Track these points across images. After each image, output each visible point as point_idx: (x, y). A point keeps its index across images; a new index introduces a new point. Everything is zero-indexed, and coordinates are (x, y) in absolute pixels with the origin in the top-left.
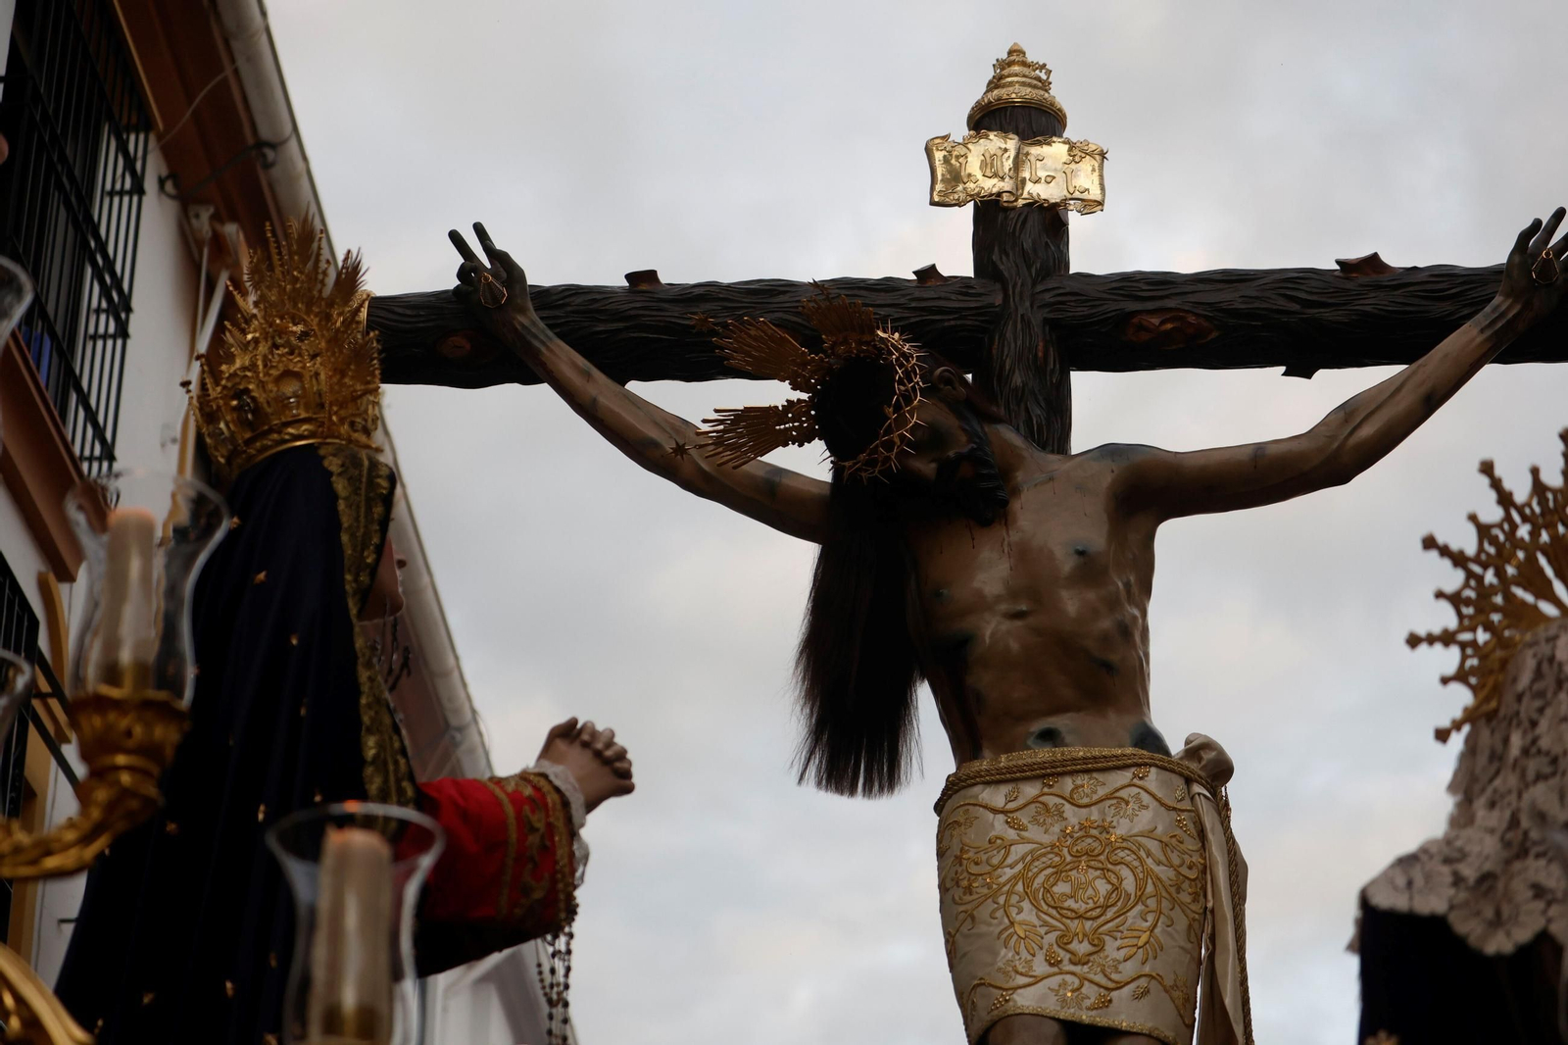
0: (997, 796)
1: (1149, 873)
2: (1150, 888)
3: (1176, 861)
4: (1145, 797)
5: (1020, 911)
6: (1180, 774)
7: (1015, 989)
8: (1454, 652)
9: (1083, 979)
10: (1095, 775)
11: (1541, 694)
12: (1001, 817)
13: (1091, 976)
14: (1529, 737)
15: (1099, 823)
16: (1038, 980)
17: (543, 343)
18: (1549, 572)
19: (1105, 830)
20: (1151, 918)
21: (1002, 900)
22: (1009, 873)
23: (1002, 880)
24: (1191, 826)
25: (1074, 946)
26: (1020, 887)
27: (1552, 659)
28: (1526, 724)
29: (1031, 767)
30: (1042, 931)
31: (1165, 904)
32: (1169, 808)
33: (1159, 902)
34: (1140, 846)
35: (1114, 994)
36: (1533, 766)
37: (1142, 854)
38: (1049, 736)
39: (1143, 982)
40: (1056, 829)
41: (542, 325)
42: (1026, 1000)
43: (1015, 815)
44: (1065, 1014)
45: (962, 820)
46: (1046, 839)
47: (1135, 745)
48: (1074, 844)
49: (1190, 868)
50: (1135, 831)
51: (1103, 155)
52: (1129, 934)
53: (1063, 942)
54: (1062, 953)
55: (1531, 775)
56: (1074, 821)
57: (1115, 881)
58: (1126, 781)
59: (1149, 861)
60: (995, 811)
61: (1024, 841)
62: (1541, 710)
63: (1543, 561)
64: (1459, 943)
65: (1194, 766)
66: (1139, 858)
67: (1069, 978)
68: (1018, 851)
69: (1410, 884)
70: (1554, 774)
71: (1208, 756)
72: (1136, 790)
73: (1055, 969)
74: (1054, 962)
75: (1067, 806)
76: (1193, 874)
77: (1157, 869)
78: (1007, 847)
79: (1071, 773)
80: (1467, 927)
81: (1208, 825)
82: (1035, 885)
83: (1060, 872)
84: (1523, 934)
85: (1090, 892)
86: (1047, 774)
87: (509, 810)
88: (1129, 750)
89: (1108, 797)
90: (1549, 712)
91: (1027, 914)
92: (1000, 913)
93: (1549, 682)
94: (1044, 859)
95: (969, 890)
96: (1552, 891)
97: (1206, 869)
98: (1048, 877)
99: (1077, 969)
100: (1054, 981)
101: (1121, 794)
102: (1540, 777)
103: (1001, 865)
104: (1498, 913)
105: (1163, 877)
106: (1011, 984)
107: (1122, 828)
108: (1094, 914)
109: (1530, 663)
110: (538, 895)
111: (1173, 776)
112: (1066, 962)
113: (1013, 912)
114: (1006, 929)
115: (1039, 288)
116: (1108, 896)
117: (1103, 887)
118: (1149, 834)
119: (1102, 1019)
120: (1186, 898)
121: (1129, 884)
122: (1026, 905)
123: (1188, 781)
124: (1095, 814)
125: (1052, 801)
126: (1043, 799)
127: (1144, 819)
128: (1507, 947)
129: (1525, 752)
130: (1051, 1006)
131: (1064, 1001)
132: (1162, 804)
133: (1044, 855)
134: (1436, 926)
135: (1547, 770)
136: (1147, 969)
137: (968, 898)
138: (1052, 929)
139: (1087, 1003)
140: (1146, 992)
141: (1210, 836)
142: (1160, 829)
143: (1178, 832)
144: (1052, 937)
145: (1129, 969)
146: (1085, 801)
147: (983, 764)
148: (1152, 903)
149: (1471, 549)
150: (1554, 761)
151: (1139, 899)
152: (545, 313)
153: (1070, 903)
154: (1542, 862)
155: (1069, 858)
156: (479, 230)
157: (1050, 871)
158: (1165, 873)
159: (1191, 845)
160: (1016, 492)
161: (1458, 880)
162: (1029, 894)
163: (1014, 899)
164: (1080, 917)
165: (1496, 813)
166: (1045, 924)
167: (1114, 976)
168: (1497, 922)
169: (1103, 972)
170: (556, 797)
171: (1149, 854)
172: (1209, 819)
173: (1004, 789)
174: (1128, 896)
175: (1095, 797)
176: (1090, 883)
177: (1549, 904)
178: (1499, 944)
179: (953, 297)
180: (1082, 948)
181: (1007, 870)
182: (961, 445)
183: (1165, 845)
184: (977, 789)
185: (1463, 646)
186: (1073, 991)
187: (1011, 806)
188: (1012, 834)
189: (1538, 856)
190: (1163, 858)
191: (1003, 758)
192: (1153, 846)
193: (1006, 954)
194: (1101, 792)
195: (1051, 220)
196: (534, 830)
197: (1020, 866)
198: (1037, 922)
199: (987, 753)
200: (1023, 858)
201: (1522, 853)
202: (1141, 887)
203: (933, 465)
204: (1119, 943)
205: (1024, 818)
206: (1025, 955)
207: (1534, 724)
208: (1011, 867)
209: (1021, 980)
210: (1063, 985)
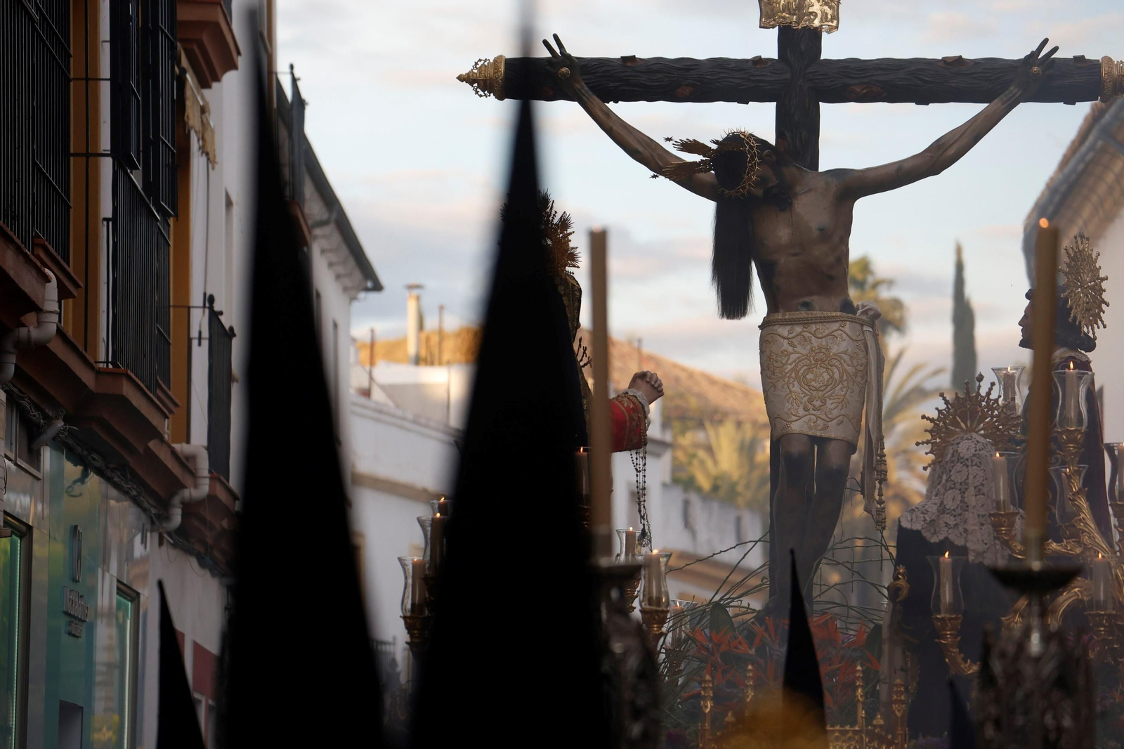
0: (784, 331)
1: (845, 370)
2: (845, 377)
3: (855, 364)
4: (844, 336)
5: (794, 386)
6: (859, 323)
7: (791, 422)
8: (930, 445)
9: (818, 417)
10: (825, 324)
11: (953, 462)
12: (786, 341)
13: (821, 416)
14: (949, 475)
15: (826, 346)
16: (800, 418)
17: (588, 98)
18: (960, 421)
19: (827, 349)
20: (844, 390)
21: (786, 380)
22: (789, 367)
23: (787, 371)
24: (862, 346)
25: (815, 403)
26: (793, 375)
27: (957, 451)
28: (948, 472)
29: (799, 319)
30: (802, 396)
31: (851, 383)
32: (854, 340)
33: (848, 383)
34: (841, 357)
35: (829, 423)
36: (949, 484)
37: (842, 361)
38: (807, 306)
39: (841, 418)
40: (808, 347)
41: (586, 88)
42: (796, 427)
43: (793, 340)
44: (810, 433)
45: (770, 340)
46: (805, 352)
47: (841, 311)
48: (815, 355)
49: (861, 366)
50: (840, 351)
52: (835, 397)
53: (810, 401)
54: (810, 406)
55: (948, 488)
56: (815, 345)
57: (831, 374)
58: (836, 328)
59: (845, 365)
60: (784, 338)
61: (796, 352)
62: (952, 467)
63: (958, 418)
64: (923, 539)
65: (864, 317)
66: (841, 363)
67: (812, 417)
68: (793, 357)
69: (912, 520)
70: (954, 488)
71: (871, 313)
72: (840, 332)
73: (807, 413)
74: (806, 409)
75: (813, 337)
76: (862, 368)
77: (848, 368)
78: (789, 356)
79: (815, 323)
80: (926, 534)
81: (869, 345)
82: (800, 374)
83: (809, 369)
84: (941, 537)
85: (821, 378)
86: (805, 322)
87: (626, 414)
88: (838, 314)
89: (830, 334)
90: (954, 467)
91: (796, 388)
92: (785, 386)
93: (955, 459)
94: (803, 362)
95: (773, 373)
96: (950, 525)
97: (867, 364)
98: (805, 370)
99: (815, 413)
100: (806, 419)
101: (835, 333)
102: (951, 488)
103: (786, 364)
104: (935, 531)
105: (850, 371)
106: (790, 420)
107: (835, 350)
108: (822, 388)
109: (951, 451)
110: (635, 441)
111: (856, 324)
112: (811, 409)
113: (791, 385)
114: (788, 394)
115: (808, 71)
116: (829, 379)
117: (826, 376)
118: (845, 352)
119: (824, 435)
120: (858, 379)
121: (837, 376)
122: (796, 383)
123: (862, 325)
124: (824, 342)
125: (807, 335)
126: (803, 333)
127: (844, 346)
128: (937, 541)
129: (947, 481)
130: (806, 430)
131: (810, 428)
132: (851, 339)
133: (803, 360)
134: (918, 532)
135: (953, 486)
136: (843, 412)
137: (772, 376)
138: (807, 395)
139: (819, 428)
140: (842, 422)
141: (870, 350)
142: (850, 350)
143: (857, 350)
144: (806, 399)
145: (835, 412)
146: (820, 336)
147: (779, 316)
148: (845, 383)
149: (936, 416)
150: (954, 484)
151: (841, 382)
152: (585, 77)
153: (813, 383)
154: (949, 516)
155: (813, 362)
157: (805, 367)
158: (850, 369)
159: (862, 355)
160: (795, 195)
161: (925, 520)
162: (797, 378)
163: (791, 380)
164: (817, 390)
165: (937, 498)
166: (804, 393)
167: (830, 416)
168: (935, 533)
169: (825, 414)
170: (640, 405)
171: (845, 362)
172: (870, 343)
173: (788, 328)
174: (836, 380)
175: (824, 334)
176: (821, 374)
177: (949, 529)
178: (934, 540)
179: (769, 74)
180: (817, 403)
181: (789, 366)
182: (774, 181)
183: (851, 357)
184: (777, 327)
185: (932, 444)
186: (814, 423)
187: (790, 336)
188: (790, 349)
189: (947, 514)
190: (850, 363)
191: (787, 313)
192: (846, 357)
193: (788, 405)
194: (827, 332)
195: (815, 36)
196: (634, 420)
197: (794, 364)
198: (800, 392)
199: (781, 311)
200: (795, 361)
201: (943, 513)
202: (841, 377)
203: (762, 191)
204: (831, 401)
205: (795, 341)
206: (795, 406)
207: (950, 471)
208: (790, 364)
209: (794, 418)
210: (810, 420)
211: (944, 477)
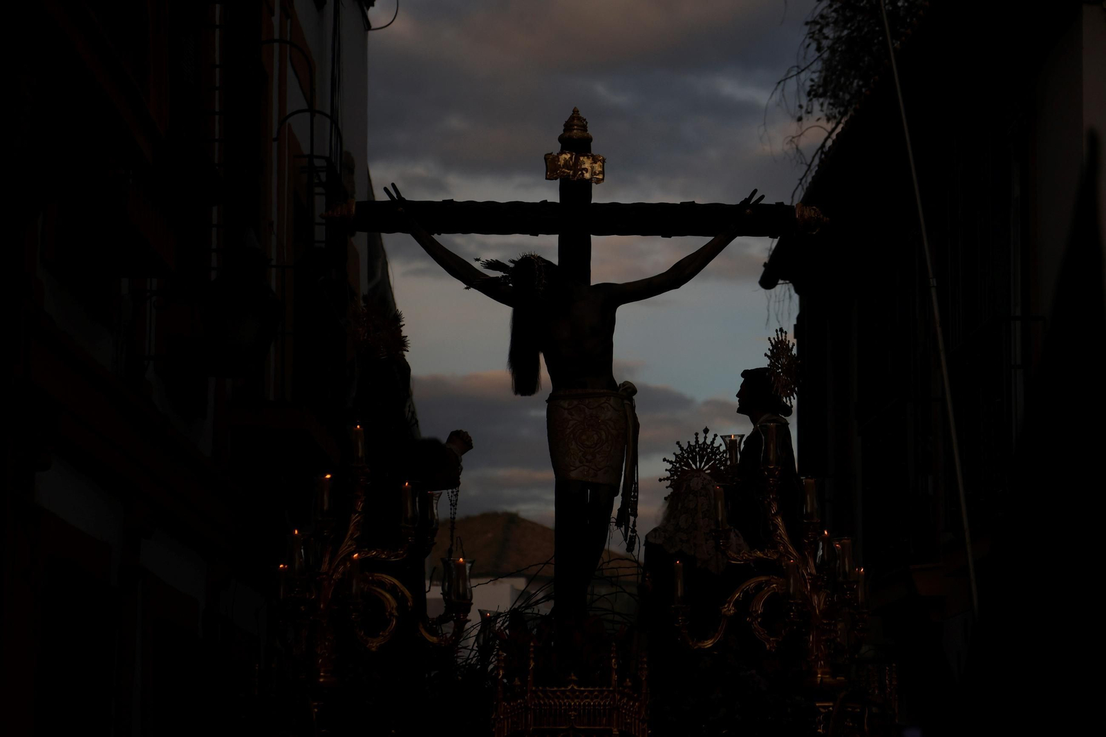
0: (565, 404)
1: (610, 433)
2: (610, 438)
3: (618, 428)
4: (609, 407)
5: (572, 445)
6: (620, 398)
7: (570, 471)
9: (589, 468)
10: (595, 398)
12: (566, 411)
13: (592, 467)
15: (596, 415)
16: (577, 468)
19: (597, 417)
20: (610, 447)
21: (566, 440)
22: (568, 431)
23: (566, 433)
25: (587, 457)
26: (572, 436)
27: (689, 485)
28: (683, 501)
29: (576, 395)
30: (578, 452)
31: (614, 442)
34: (607, 423)
35: (598, 472)
36: (683, 510)
37: (608, 426)
38: (582, 385)
39: (607, 468)
40: (583, 416)
42: (573, 475)
43: (571, 410)
44: (584, 479)
46: (580, 419)
47: (608, 387)
48: (588, 422)
49: (622, 429)
50: (606, 418)
51: (603, 161)
52: (603, 453)
53: (584, 455)
54: (584, 459)
55: (682, 513)
56: (588, 414)
57: (600, 435)
59: (610, 428)
60: (565, 409)
61: (573, 420)
63: (690, 461)
65: (624, 394)
67: (585, 467)
68: (571, 423)
69: (656, 536)
70: (687, 513)
71: (629, 390)
72: (607, 404)
73: (582, 464)
74: (581, 462)
75: (586, 408)
76: (622, 431)
77: (612, 431)
78: (568, 422)
79: (588, 398)
81: (628, 413)
82: (576, 436)
83: (583, 432)
85: (592, 439)
86: (581, 397)
88: (605, 391)
89: (599, 406)
91: (574, 446)
92: (566, 445)
94: (579, 427)
95: (557, 434)
97: (627, 428)
98: (580, 433)
99: (587, 464)
100: (581, 469)
101: (603, 405)
102: (684, 513)
103: (566, 428)
104: (672, 544)
105: (613, 434)
106: (569, 469)
107: (602, 417)
109: (685, 485)
111: (618, 399)
112: (585, 462)
113: (570, 444)
114: (567, 450)
117: (596, 437)
118: (610, 419)
119: (595, 481)
120: (620, 439)
121: (604, 437)
122: (573, 443)
123: (623, 399)
124: (594, 412)
125: (582, 406)
126: (579, 406)
127: (609, 414)
129: (682, 507)
130: (581, 477)
131: (584, 476)
132: (614, 409)
133: (579, 425)
135: (686, 511)
136: (608, 464)
137: (556, 438)
138: (581, 451)
139: (591, 475)
140: (607, 471)
141: (629, 417)
142: (613, 417)
143: (619, 418)
144: (580, 454)
145: (603, 464)
146: (592, 407)
147: (561, 392)
148: (610, 442)
149: (673, 460)
151: (607, 441)
153: (586, 442)
154: (682, 533)
155: (586, 427)
156: (393, 185)
157: (581, 431)
158: (614, 432)
159: (622, 421)
161: (665, 537)
162: (574, 439)
163: (570, 440)
164: (589, 447)
165: (674, 520)
166: (579, 449)
167: (598, 467)
168: (672, 546)
169: (595, 465)
171: (610, 426)
173: (568, 401)
175: (595, 406)
176: (592, 436)
177: (683, 543)
180: (589, 457)
183: (615, 423)
184: (560, 401)
186: (587, 472)
187: (570, 407)
188: (569, 417)
190: (614, 427)
191: (568, 391)
192: (611, 423)
193: (567, 459)
194: (597, 404)
195: (586, 187)
197: (572, 429)
198: (577, 449)
199: (563, 388)
200: (573, 426)
201: (678, 531)
202: (607, 438)
205: (573, 411)
206: (573, 459)
208: (569, 428)
209: (572, 468)
210: (584, 470)
211: (680, 505)
